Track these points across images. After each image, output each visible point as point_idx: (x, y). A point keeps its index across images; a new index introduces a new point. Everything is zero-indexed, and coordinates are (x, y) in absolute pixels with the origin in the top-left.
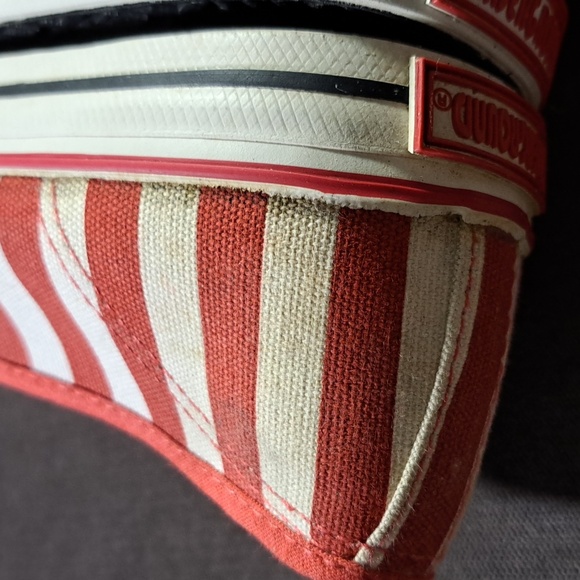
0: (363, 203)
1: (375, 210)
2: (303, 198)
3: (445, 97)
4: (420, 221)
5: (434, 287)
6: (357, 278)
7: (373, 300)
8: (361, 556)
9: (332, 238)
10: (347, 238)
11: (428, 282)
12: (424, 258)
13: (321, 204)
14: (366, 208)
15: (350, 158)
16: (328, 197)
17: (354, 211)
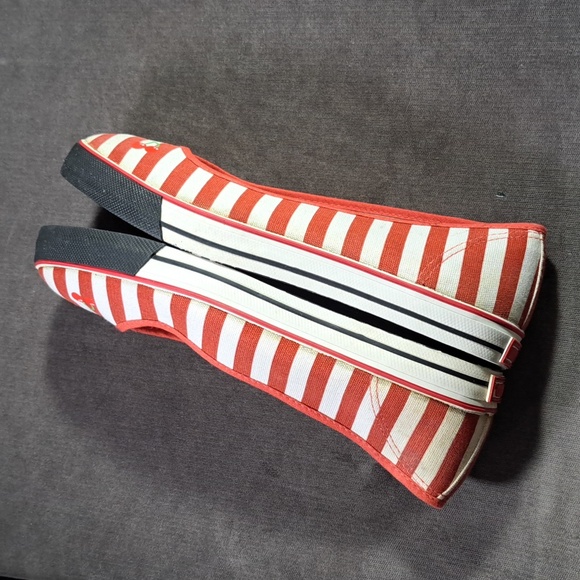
8: (440, 497)
14: (472, 413)
16: (464, 410)
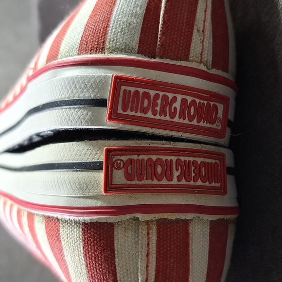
0: (90, 220)
1: (96, 222)
2: (69, 220)
3: (120, 162)
4: (119, 223)
5: (131, 255)
6: (93, 255)
7: (101, 265)
9: (81, 237)
10: (86, 237)
11: (127, 253)
12: (123, 242)
13: (75, 222)
14: (92, 222)
15: (82, 200)
16: (77, 219)
17: (87, 224)
